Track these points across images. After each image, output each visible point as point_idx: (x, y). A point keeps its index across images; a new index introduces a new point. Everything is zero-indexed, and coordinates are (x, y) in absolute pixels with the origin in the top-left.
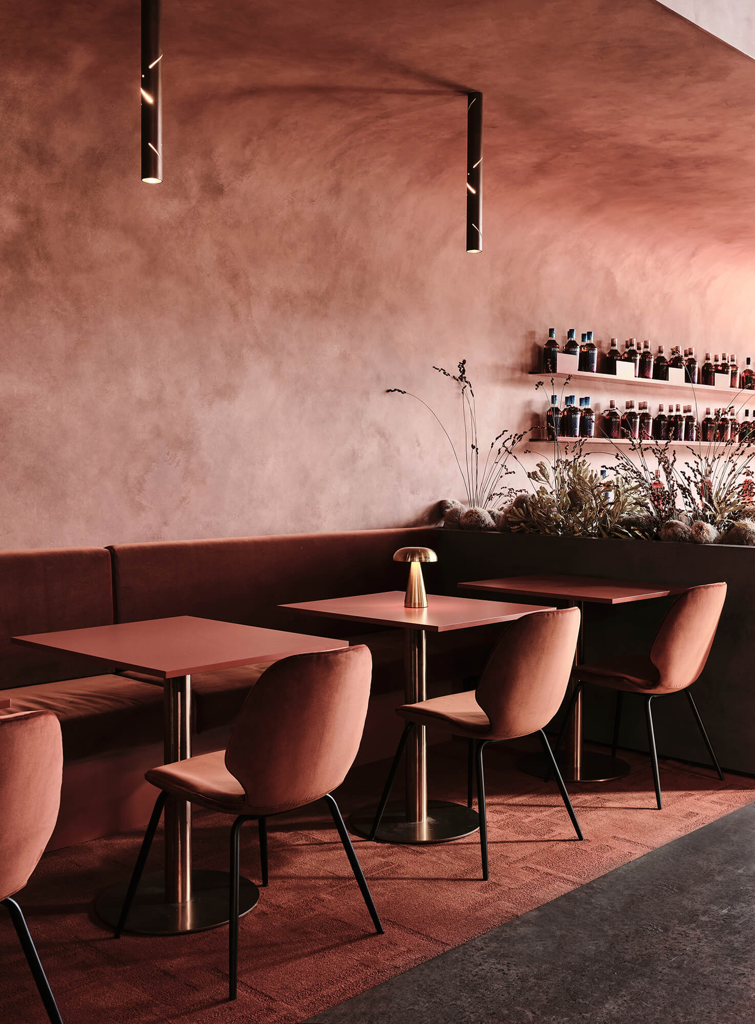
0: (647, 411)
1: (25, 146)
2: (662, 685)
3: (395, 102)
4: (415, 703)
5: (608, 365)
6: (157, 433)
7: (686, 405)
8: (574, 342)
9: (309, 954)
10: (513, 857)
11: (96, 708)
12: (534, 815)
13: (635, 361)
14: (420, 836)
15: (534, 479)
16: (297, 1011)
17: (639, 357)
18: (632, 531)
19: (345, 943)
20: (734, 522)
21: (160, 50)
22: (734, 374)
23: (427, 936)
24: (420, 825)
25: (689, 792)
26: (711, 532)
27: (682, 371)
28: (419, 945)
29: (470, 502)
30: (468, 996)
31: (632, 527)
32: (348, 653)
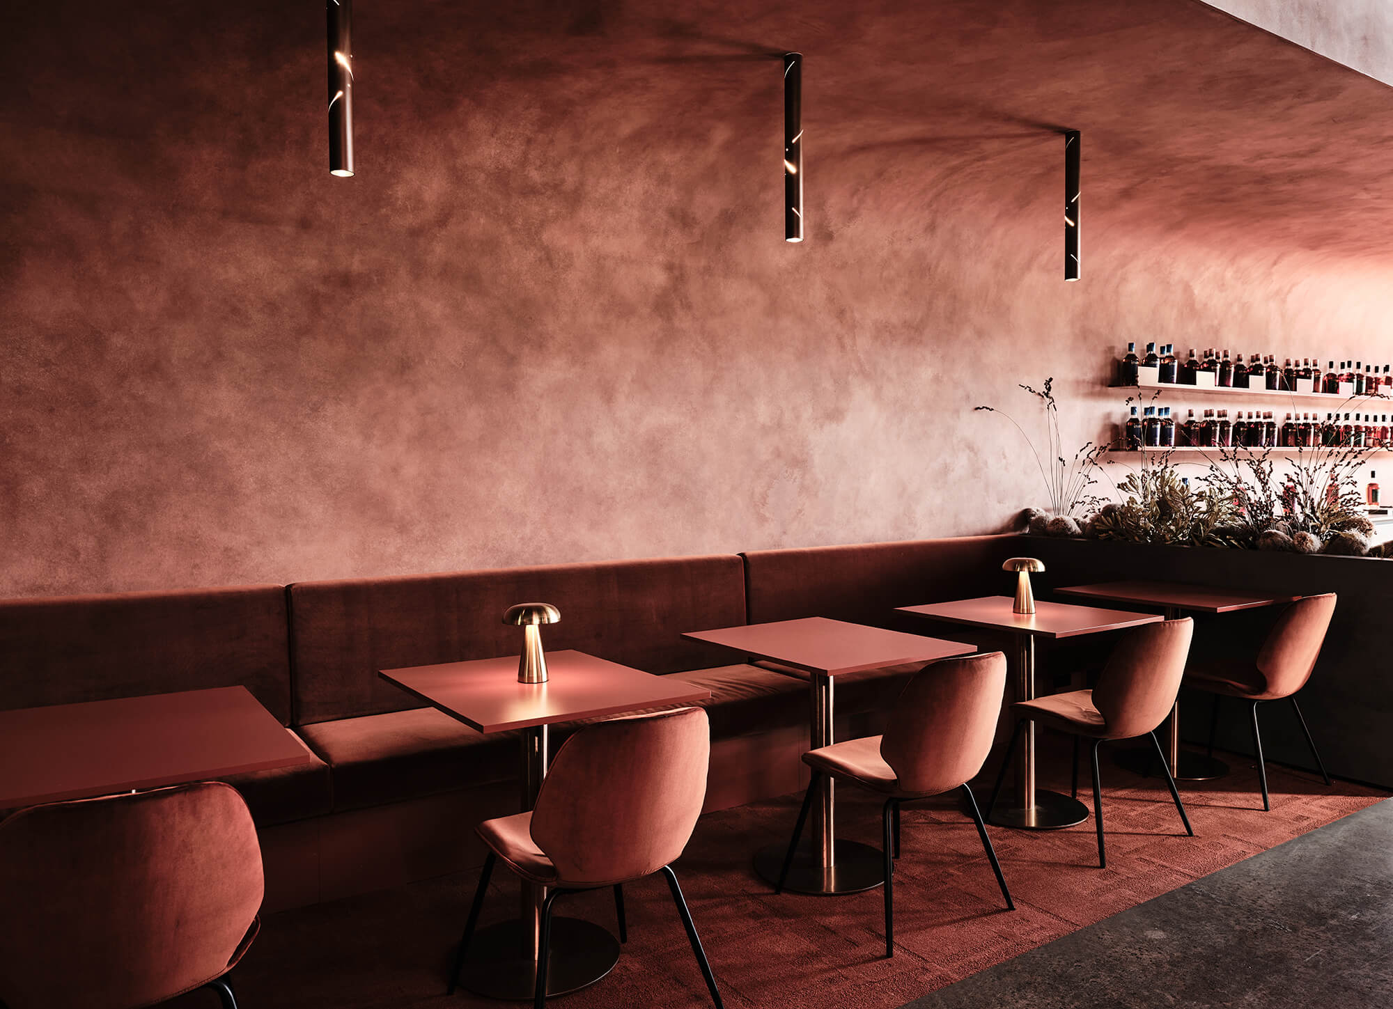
0: (1227, 419)
1: (672, 213)
2: (1268, 692)
3: (995, 145)
4: (1024, 701)
5: (1188, 376)
6: (778, 454)
7: (1267, 411)
8: (1154, 355)
9: (950, 923)
10: (1126, 848)
11: (742, 694)
12: (1140, 810)
13: (1215, 371)
14: (1029, 822)
15: (1124, 490)
16: (949, 972)
17: (1219, 366)
18: (1227, 541)
19: (981, 916)
20: (1340, 532)
21: (801, 126)
22: (1317, 379)
23: (1057, 916)
24: (1029, 811)
25: (1296, 796)
26: (1315, 542)
27: (1264, 378)
28: (1050, 923)
29: (1057, 510)
30: (1106, 975)
31: (1228, 537)
32: (989, 659)
